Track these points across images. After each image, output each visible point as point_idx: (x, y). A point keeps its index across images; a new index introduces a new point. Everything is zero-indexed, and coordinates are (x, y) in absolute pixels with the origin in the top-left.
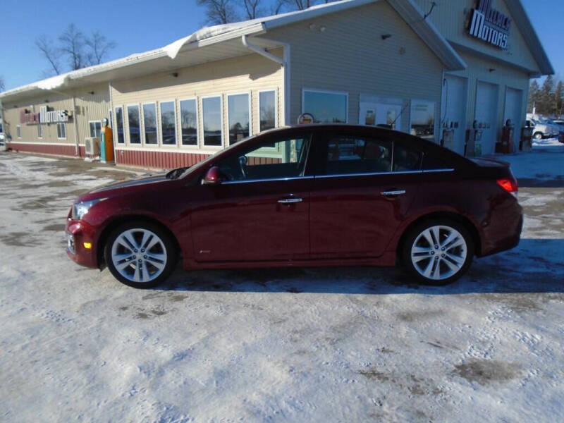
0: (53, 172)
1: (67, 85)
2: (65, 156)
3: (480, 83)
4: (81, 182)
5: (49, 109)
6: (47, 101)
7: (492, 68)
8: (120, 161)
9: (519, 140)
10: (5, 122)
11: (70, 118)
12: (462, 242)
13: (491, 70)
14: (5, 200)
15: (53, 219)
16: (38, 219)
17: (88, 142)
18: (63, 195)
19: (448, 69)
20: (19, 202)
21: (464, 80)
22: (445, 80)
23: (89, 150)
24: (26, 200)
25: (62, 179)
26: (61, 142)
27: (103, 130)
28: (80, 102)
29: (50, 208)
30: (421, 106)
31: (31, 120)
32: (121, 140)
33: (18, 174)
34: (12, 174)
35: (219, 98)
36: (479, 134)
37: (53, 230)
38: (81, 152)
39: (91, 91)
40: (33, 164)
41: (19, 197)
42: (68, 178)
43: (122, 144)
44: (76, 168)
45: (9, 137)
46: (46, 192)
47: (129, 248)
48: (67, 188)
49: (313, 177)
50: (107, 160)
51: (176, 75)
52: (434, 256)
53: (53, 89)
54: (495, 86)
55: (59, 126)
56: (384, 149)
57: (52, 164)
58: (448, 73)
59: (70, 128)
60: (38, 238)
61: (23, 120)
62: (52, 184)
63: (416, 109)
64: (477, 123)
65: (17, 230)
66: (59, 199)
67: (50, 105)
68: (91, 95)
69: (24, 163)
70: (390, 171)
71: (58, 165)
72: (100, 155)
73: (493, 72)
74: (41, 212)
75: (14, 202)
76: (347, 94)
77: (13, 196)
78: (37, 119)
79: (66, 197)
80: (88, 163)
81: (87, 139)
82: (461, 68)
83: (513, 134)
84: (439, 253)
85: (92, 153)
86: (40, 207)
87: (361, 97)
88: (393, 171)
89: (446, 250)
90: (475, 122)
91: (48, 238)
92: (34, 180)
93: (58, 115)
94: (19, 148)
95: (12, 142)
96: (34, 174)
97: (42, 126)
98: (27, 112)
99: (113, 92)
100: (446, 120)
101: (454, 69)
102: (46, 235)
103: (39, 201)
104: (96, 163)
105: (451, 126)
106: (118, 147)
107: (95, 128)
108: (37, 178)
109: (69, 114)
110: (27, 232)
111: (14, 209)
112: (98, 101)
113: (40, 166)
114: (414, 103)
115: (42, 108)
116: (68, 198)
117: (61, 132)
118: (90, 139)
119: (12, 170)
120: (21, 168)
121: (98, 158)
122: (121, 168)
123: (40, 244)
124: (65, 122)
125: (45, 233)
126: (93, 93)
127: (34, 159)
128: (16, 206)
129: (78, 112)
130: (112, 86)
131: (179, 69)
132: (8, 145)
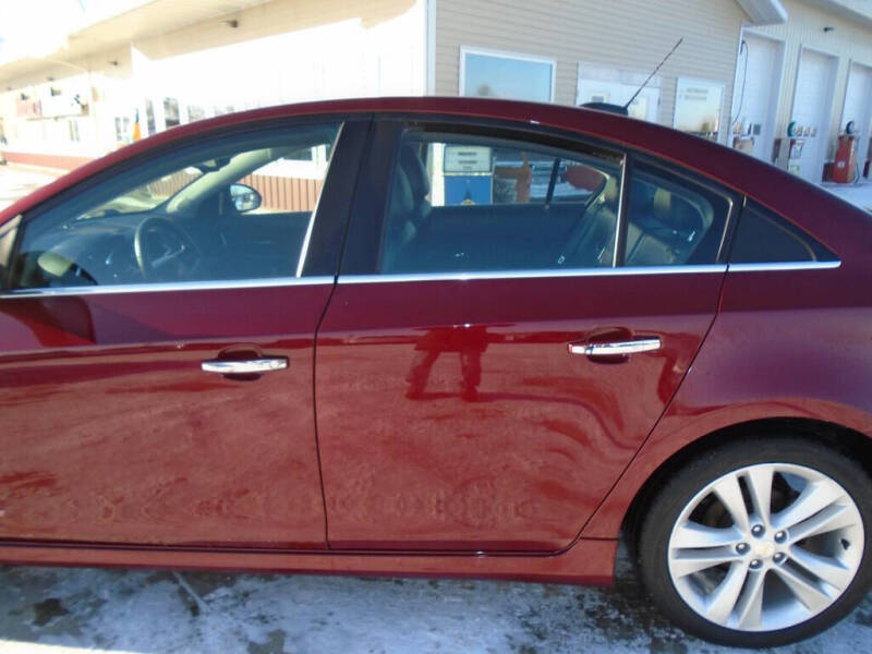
3: (805, 52)
6: (51, 79)
7: (829, 26)
9: (865, 160)
12: (848, 517)
13: (826, 30)
19: (752, 22)
21: (777, 45)
22: (743, 42)
30: (697, 91)
36: (799, 148)
39: (113, 60)
49: (329, 280)
51: (235, 24)
52: (747, 558)
54: (831, 60)
56: (608, 177)
58: (749, 29)
63: (687, 97)
64: (796, 127)
68: (113, 66)
70: (609, 266)
73: (830, 33)
76: (553, 62)
78: (39, 111)
82: (777, 20)
83: (856, 149)
84: (764, 548)
87: (580, 70)
88: (620, 264)
89: (791, 540)
90: (791, 125)
100: (740, 120)
101: (762, 22)
105: (749, 132)
114: (683, 84)
124: (79, 115)
126: (116, 64)
129: (95, 96)
130: (135, 46)
131: (239, 12)
132: (4, 154)
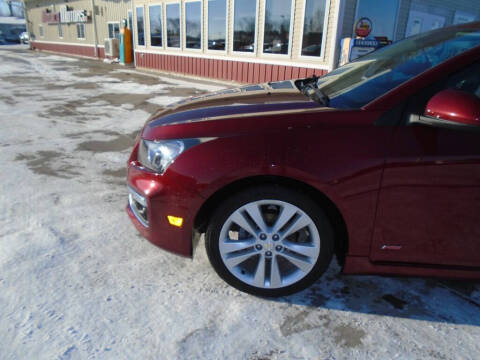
0: (76, 72)
2: (85, 57)
4: (106, 85)
5: (68, 9)
8: (141, 64)
10: (28, 22)
11: (89, 18)
14: (31, 103)
15: (87, 133)
16: (69, 132)
17: (107, 44)
18: (91, 100)
20: (45, 106)
23: (108, 51)
24: (52, 104)
25: (86, 80)
26: (80, 43)
27: (122, 31)
29: (81, 116)
31: (53, 18)
32: (142, 42)
33: (43, 73)
34: (37, 72)
37: (89, 150)
38: (100, 53)
40: (55, 63)
41: (45, 100)
42: (93, 80)
43: (142, 46)
44: (98, 69)
45: (32, 36)
46: (73, 95)
47: (252, 232)
48: (93, 91)
50: (125, 62)
55: (78, 26)
57: (74, 64)
59: (89, 28)
60: (73, 162)
61: (45, 20)
62: (78, 86)
65: (47, 147)
66: (87, 104)
67: (70, 5)
69: (47, 62)
71: (80, 65)
72: (119, 57)
74: (71, 121)
75: (40, 106)
77: (39, 98)
79: (94, 101)
80: (107, 64)
81: (105, 40)
85: (110, 54)
86: (68, 114)
91: (85, 163)
92: (58, 80)
94: (42, 47)
95: (36, 41)
96: (58, 73)
97: (63, 27)
98: (48, 11)
102: (83, 158)
103: (67, 106)
104: (114, 65)
106: (138, 49)
107: (113, 29)
108: (61, 78)
109: (88, 14)
110: (58, 151)
111: (41, 115)
112: (117, 1)
113: (62, 66)
116: (97, 103)
118: (109, 40)
119: (37, 68)
120: (46, 67)
121: (116, 60)
122: (141, 71)
123: (77, 174)
125: (81, 154)
127: (56, 58)
128: (43, 111)
132: (32, 44)
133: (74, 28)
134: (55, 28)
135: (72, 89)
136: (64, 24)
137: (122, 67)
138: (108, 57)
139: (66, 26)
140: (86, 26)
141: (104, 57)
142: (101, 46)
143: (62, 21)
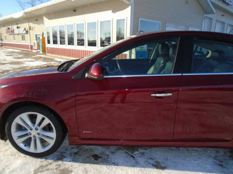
0: (16, 57)
1: (24, 16)
2: (25, 49)
3: (217, 21)
4: (26, 62)
5: (18, 28)
6: (17, 24)
8: (48, 52)
11: (27, 32)
13: (223, 15)
17: (34, 43)
19: (206, 13)
21: (211, 19)
23: (35, 46)
25: (18, 60)
26: (23, 43)
27: (41, 38)
28: (31, 25)
31: (11, 32)
32: (49, 42)
35: (96, 22)
38: (32, 47)
40: (9, 52)
42: (21, 60)
43: (49, 44)
44: (27, 55)
46: (7, 67)
47: (25, 127)
49: (180, 74)
50: (42, 52)
51: (75, 11)
53: (18, 18)
55: (22, 35)
57: (18, 53)
58: (206, 15)
59: (27, 36)
61: (7, 32)
67: (18, 26)
69: (5, 52)
71: (20, 53)
72: (39, 49)
73: (223, 16)
76: (160, 22)
78: (13, 32)
80: (34, 53)
82: (213, 13)
85: (36, 48)
87: (167, 25)
92: (5, 61)
93: (21, 31)
94: (5, 45)
96: (6, 57)
98: (9, 29)
99: (45, 19)
101: (209, 13)
104: (38, 53)
106: (47, 45)
108: (7, 59)
109: (26, 30)
112: (39, 24)
113: (10, 54)
114: (190, 29)
115: (15, 27)
117: (23, 38)
118: (36, 42)
120: (3, 54)
121: (39, 51)
122: (49, 56)
126: (37, 20)
129: (30, 29)
130: (45, 16)
131: (76, 8)
132: (1, 43)
133: (20, 36)
134: (12, 36)
135: (8, 65)
136: (16, 34)
137: (41, 54)
138: (35, 50)
139: (17, 35)
140: (26, 35)
141: (33, 49)
142: (32, 44)
143: (15, 33)
